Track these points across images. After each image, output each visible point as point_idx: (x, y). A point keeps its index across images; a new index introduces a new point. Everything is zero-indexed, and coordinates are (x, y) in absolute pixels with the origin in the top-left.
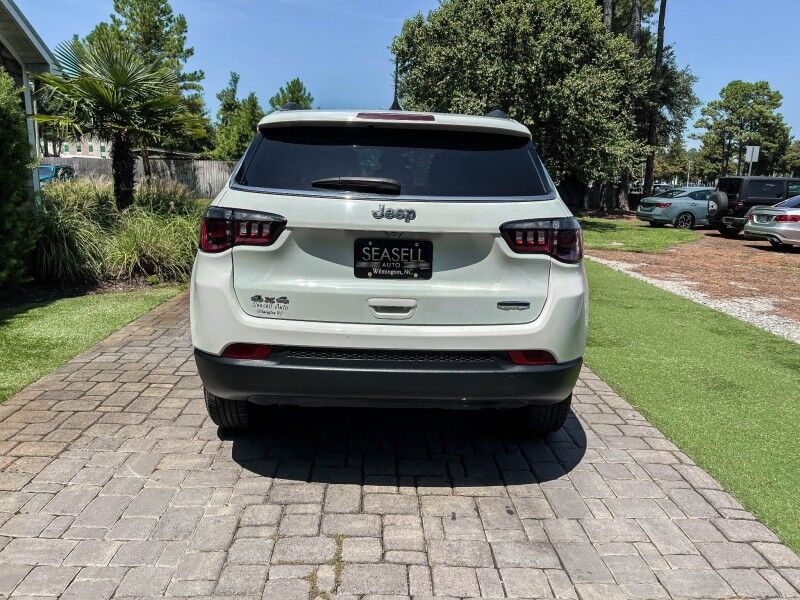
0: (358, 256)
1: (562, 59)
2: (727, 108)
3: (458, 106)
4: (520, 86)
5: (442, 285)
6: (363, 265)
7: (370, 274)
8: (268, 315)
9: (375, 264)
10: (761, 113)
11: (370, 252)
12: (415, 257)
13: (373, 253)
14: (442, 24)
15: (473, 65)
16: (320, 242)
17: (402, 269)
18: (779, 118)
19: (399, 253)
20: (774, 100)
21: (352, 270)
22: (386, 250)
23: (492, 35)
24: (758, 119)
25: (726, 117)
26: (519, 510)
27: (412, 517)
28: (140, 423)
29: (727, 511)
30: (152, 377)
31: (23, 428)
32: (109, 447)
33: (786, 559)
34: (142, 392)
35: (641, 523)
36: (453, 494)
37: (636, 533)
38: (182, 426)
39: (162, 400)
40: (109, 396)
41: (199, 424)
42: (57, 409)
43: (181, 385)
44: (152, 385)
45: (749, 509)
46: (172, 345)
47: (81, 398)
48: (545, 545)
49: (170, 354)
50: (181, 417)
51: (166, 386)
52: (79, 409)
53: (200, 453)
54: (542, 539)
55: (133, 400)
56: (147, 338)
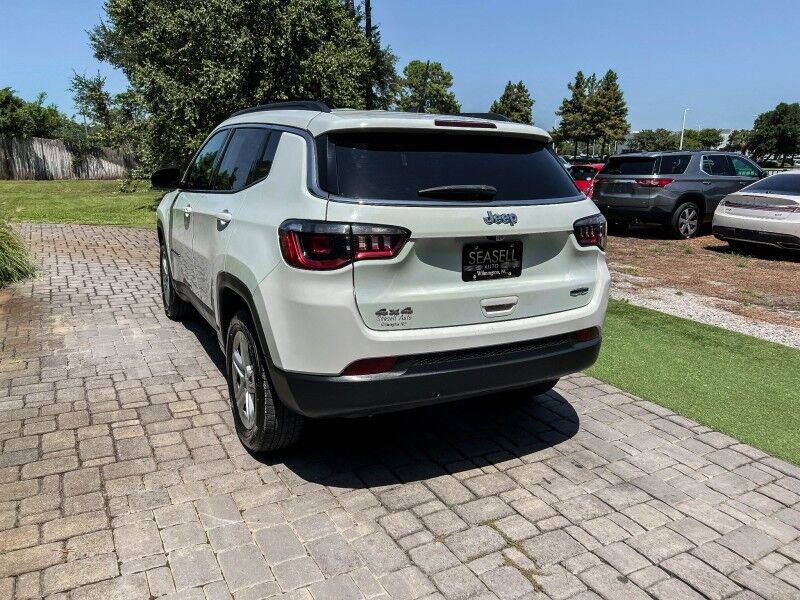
0: (466, 261)
1: (310, 35)
2: (411, 86)
5: (532, 280)
6: (469, 269)
7: (475, 277)
8: (393, 328)
9: (479, 267)
10: (438, 91)
11: (475, 256)
12: (510, 257)
13: (478, 257)
16: (434, 251)
17: (499, 270)
18: (451, 97)
19: (498, 254)
20: (447, 80)
21: (460, 274)
22: (488, 253)
24: (436, 96)
25: (410, 94)
26: (581, 462)
27: (519, 490)
28: (157, 470)
29: (695, 429)
30: (100, 416)
31: (18, 508)
32: (158, 501)
33: (756, 453)
34: (111, 434)
35: (662, 450)
36: (525, 463)
37: (666, 459)
38: (210, 461)
39: (148, 438)
40: (77, 446)
41: (223, 455)
42: (33, 475)
43: (146, 418)
44: (113, 425)
45: (703, 424)
46: (73, 375)
47: (44, 457)
48: (626, 484)
49: (84, 386)
50: (195, 452)
51: (131, 423)
52: (61, 469)
53: (264, 483)
54: (619, 481)
55: (114, 446)
56: (27, 372)
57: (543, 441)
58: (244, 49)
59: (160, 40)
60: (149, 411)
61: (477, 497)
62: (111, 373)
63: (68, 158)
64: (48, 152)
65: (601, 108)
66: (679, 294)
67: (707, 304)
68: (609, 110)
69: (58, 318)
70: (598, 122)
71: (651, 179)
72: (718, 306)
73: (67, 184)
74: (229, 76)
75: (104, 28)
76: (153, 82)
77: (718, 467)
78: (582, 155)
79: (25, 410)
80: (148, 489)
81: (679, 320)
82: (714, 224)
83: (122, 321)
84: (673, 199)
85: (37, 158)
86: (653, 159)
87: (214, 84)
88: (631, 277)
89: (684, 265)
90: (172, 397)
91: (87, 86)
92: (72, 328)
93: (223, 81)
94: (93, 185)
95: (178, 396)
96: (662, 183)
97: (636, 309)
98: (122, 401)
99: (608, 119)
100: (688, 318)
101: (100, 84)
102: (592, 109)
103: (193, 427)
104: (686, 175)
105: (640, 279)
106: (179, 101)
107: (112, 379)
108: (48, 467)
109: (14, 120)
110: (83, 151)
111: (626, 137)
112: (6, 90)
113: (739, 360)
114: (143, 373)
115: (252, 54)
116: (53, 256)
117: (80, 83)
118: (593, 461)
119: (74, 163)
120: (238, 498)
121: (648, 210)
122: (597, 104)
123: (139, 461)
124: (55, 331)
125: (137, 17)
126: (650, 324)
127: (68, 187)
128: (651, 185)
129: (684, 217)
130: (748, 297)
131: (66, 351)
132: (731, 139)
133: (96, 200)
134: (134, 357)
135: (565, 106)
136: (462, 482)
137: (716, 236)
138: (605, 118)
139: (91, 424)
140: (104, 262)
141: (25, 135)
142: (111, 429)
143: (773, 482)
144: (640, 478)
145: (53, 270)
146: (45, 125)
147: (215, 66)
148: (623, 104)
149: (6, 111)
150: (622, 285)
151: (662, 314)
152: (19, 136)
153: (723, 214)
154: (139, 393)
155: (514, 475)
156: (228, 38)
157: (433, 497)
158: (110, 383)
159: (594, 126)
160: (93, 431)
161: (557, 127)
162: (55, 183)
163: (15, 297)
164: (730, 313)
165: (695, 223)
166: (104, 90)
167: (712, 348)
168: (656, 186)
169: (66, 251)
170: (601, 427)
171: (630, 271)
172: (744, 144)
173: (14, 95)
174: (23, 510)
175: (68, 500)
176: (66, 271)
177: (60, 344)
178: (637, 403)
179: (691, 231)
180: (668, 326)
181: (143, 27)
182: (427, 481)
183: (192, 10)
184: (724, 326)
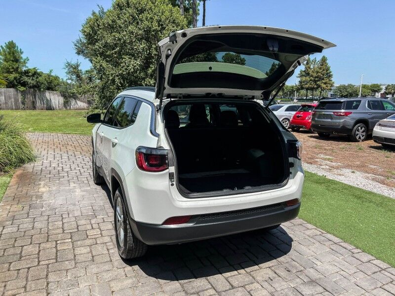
3: (126, 63)
4: (155, 55)
14: (113, 22)
15: (131, 43)
23: (140, 29)
26: (290, 268)
27: (256, 284)
28: (75, 267)
29: (353, 250)
30: (52, 237)
31: (5, 286)
32: (72, 285)
33: (384, 265)
34: (56, 247)
35: (333, 263)
36: (261, 268)
37: (336, 268)
38: (101, 263)
39: (74, 249)
40: (38, 254)
41: (109, 259)
42: (15, 269)
43: (74, 238)
44: (58, 242)
45: (357, 248)
46: (43, 214)
47: (22, 259)
48: (313, 282)
49: (48, 220)
50: (95, 258)
51: (67, 241)
52: (29, 266)
53: (126, 276)
54: (309, 280)
55: (57, 253)
56: (22, 212)
57: (271, 256)
58: (143, 50)
59: (104, 47)
60: (77, 234)
61: (233, 287)
62: (62, 213)
63: (61, 100)
64: (52, 97)
65: (319, 74)
66: (353, 172)
67: (367, 178)
68: (323, 75)
69: (42, 183)
70: (317, 81)
71: (341, 112)
72: (373, 179)
73: (60, 112)
74: (136, 63)
75: (81, 40)
76: (101, 66)
77: (362, 273)
78: (311, 97)
79: (18, 233)
80: (69, 278)
81: (351, 187)
82: (373, 135)
83: (72, 185)
84: (353, 122)
85: (47, 100)
86: (341, 102)
87: (128, 67)
88: (329, 162)
89: (358, 157)
90: (89, 227)
91: (72, 67)
92: (48, 189)
93: (133, 65)
94: (72, 112)
95: (92, 227)
96: (346, 114)
97: (330, 181)
98: (65, 229)
99: (323, 79)
100: (356, 186)
101: (78, 66)
102: (315, 75)
103: (96, 244)
104: (359, 110)
105: (334, 164)
106: (112, 74)
107: (62, 216)
108: (24, 264)
109: (37, 82)
110: (68, 96)
111: (332, 88)
112: (35, 68)
113: (381, 211)
114: (77, 213)
115: (147, 52)
116: (46, 150)
117: (69, 65)
118: (296, 268)
119: (64, 102)
120: (112, 284)
121: (339, 127)
122: (317, 72)
123: (67, 262)
124: (40, 190)
125: (94, 36)
126: (336, 189)
127: (61, 113)
128: (340, 115)
129: (358, 131)
130: (389, 174)
131: (43, 201)
132: (386, 89)
133: (73, 120)
134: (74, 205)
135: (301, 73)
136: (227, 279)
137: (374, 141)
138: (321, 79)
139: (47, 241)
140: (70, 153)
141: (42, 89)
142: (57, 244)
143: (391, 282)
144: (320, 279)
145: (45, 158)
146: (51, 85)
147: (129, 58)
148: (330, 72)
149: (34, 78)
150: (324, 167)
151: (343, 183)
152: (40, 90)
153: (378, 130)
154: (74, 225)
155: (254, 275)
156: (135, 45)
157: (210, 287)
158: (61, 218)
159: (316, 83)
160: (48, 245)
161: (298, 83)
162: (55, 112)
163: (25, 171)
164: (379, 184)
165: (364, 134)
166: (79, 68)
167: (367, 204)
168: (344, 116)
169: (53, 147)
170: (303, 249)
171: (329, 159)
172: (393, 91)
173: (38, 71)
174: (7, 288)
175: (29, 283)
176: (51, 158)
177: (41, 197)
178: (323, 235)
179: (362, 138)
180: (345, 191)
181: (97, 41)
182: (208, 278)
183: (119, 33)
184: (375, 191)
